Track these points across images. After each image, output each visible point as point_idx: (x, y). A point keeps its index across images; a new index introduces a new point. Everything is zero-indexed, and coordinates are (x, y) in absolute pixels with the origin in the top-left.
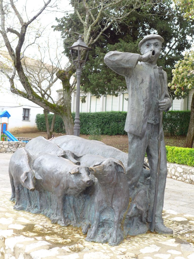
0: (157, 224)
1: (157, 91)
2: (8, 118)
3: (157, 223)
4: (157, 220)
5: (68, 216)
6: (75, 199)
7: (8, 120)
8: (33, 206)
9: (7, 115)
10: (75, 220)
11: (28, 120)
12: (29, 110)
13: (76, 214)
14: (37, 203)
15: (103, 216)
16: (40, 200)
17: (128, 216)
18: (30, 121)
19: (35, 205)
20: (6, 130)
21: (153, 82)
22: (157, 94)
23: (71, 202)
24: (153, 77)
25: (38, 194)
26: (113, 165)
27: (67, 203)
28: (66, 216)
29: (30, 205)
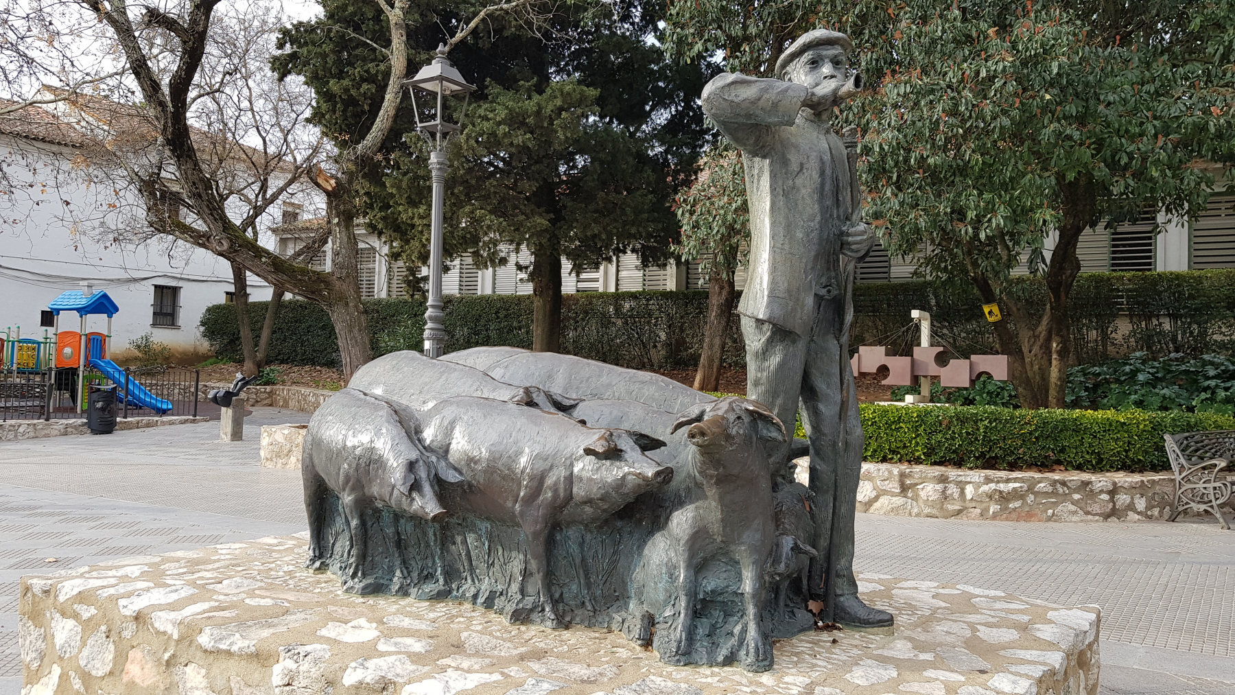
0: (842, 599)
1: (838, 200)
2: (110, 316)
3: (841, 595)
4: (841, 586)
5: (562, 594)
6: (588, 537)
7: (109, 323)
8: (419, 575)
9: (104, 305)
10: (588, 604)
11: (173, 325)
12: (175, 290)
13: (588, 586)
14: (430, 565)
15: (705, 581)
16: (442, 553)
17: (779, 575)
18: (179, 328)
19: (425, 573)
20: (102, 357)
21: (828, 172)
22: (838, 207)
23: (574, 548)
24: (827, 157)
25: (435, 535)
26: (747, 419)
27: (560, 552)
28: (557, 595)
29: (406, 574)
